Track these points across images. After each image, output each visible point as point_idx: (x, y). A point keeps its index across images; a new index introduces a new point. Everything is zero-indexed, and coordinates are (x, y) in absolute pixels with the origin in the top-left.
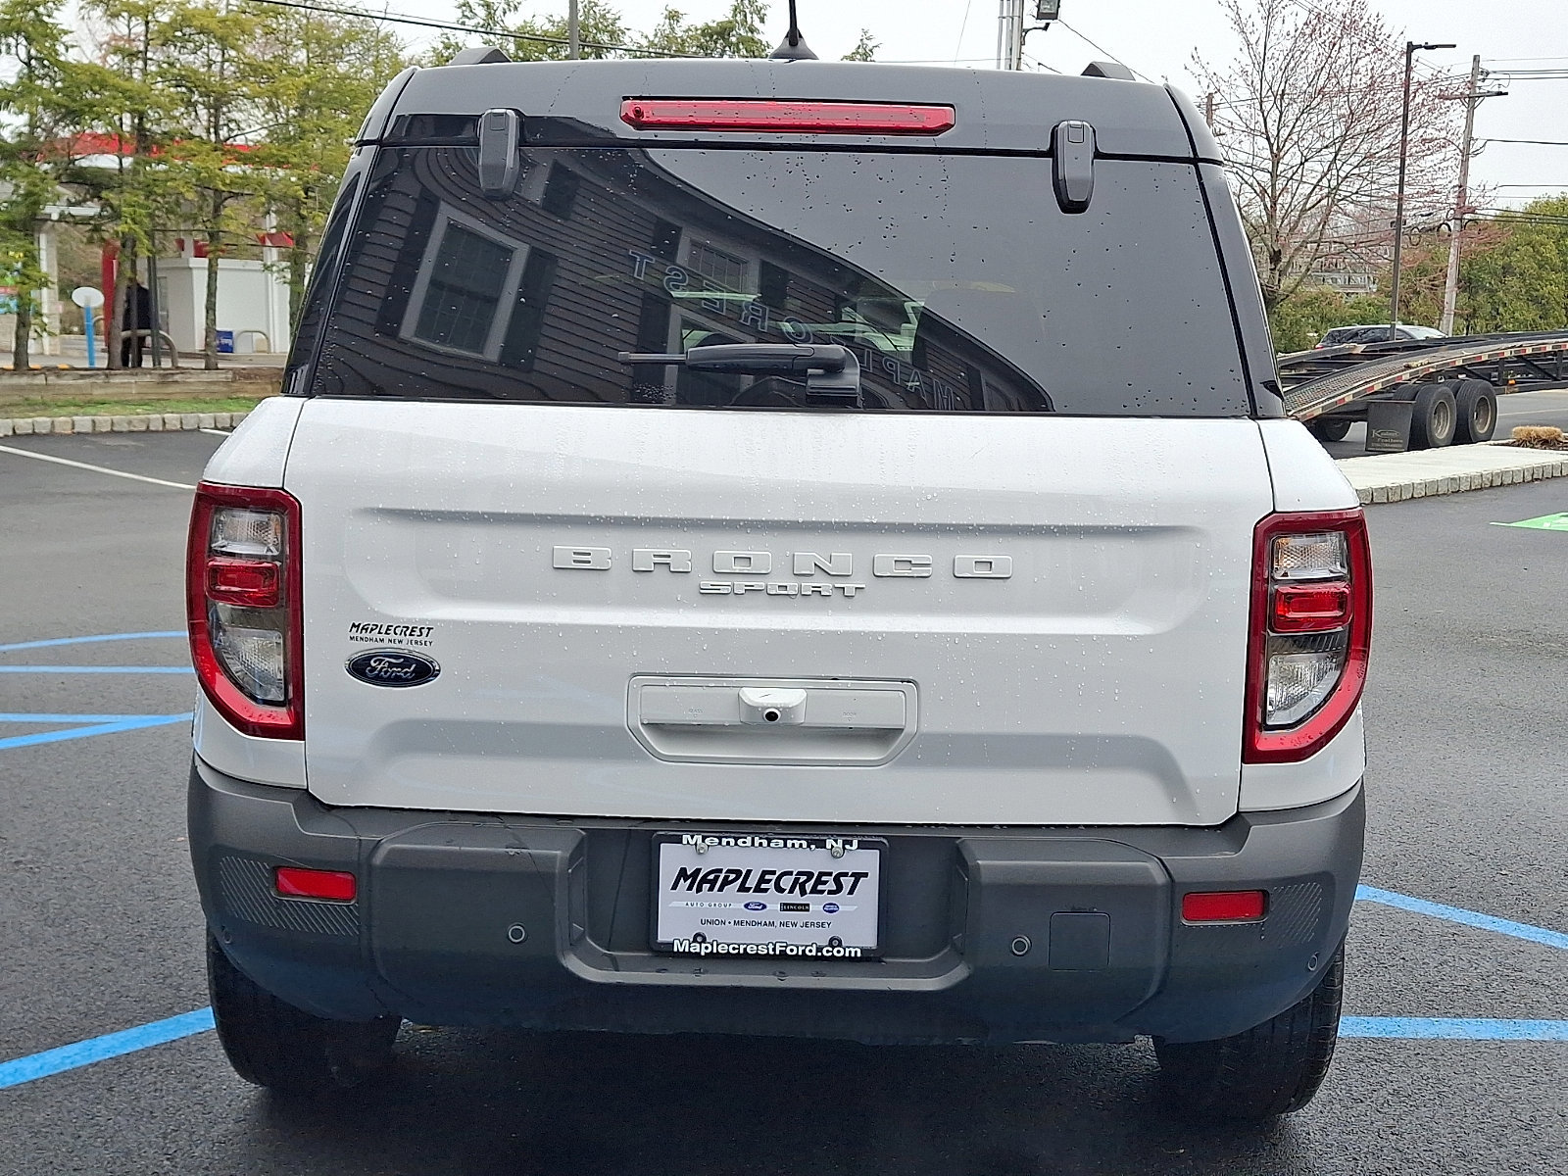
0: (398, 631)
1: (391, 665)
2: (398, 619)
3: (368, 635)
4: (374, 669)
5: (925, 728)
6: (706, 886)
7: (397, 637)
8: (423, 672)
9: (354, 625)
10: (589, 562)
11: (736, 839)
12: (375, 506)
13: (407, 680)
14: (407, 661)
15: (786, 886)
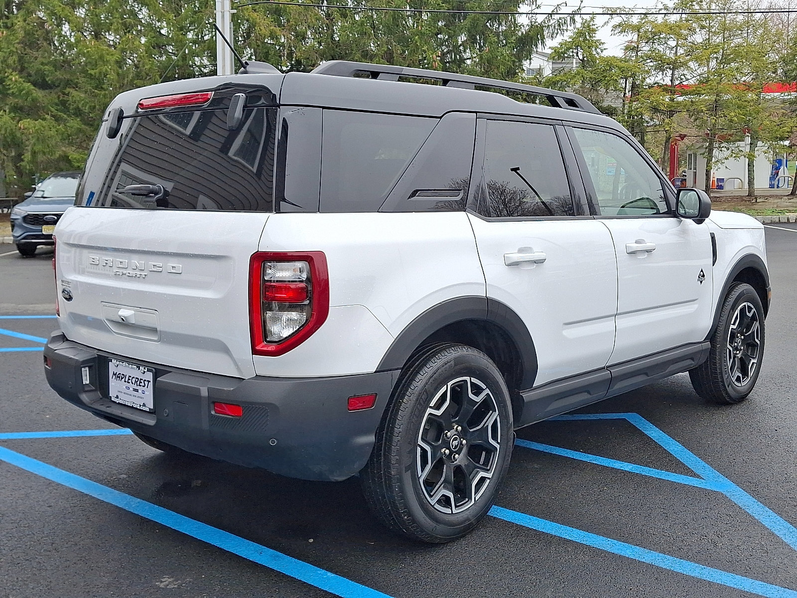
0: (67, 283)
1: (66, 294)
2: (66, 279)
6: (118, 379)
8: (70, 296)
11: (122, 363)
13: (69, 299)
15: (134, 382)
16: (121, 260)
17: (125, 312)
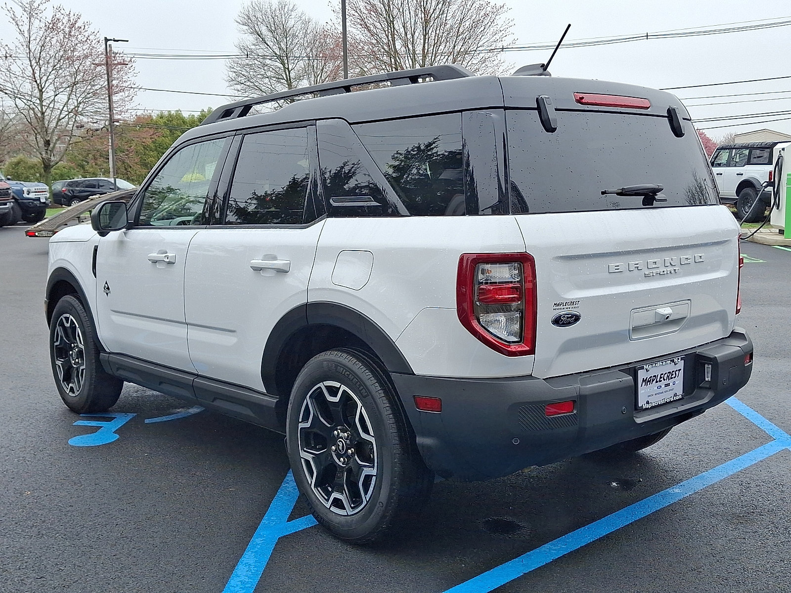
0: (569, 304)
1: (568, 318)
2: (569, 299)
3: (559, 307)
4: (562, 320)
5: (692, 315)
6: (649, 383)
7: (569, 306)
8: (577, 318)
9: (555, 304)
10: (618, 269)
11: (655, 364)
12: (559, 255)
13: (572, 323)
14: (573, 316)
15: (665, 378)
16: (655, 260)
17: (666, 311)
